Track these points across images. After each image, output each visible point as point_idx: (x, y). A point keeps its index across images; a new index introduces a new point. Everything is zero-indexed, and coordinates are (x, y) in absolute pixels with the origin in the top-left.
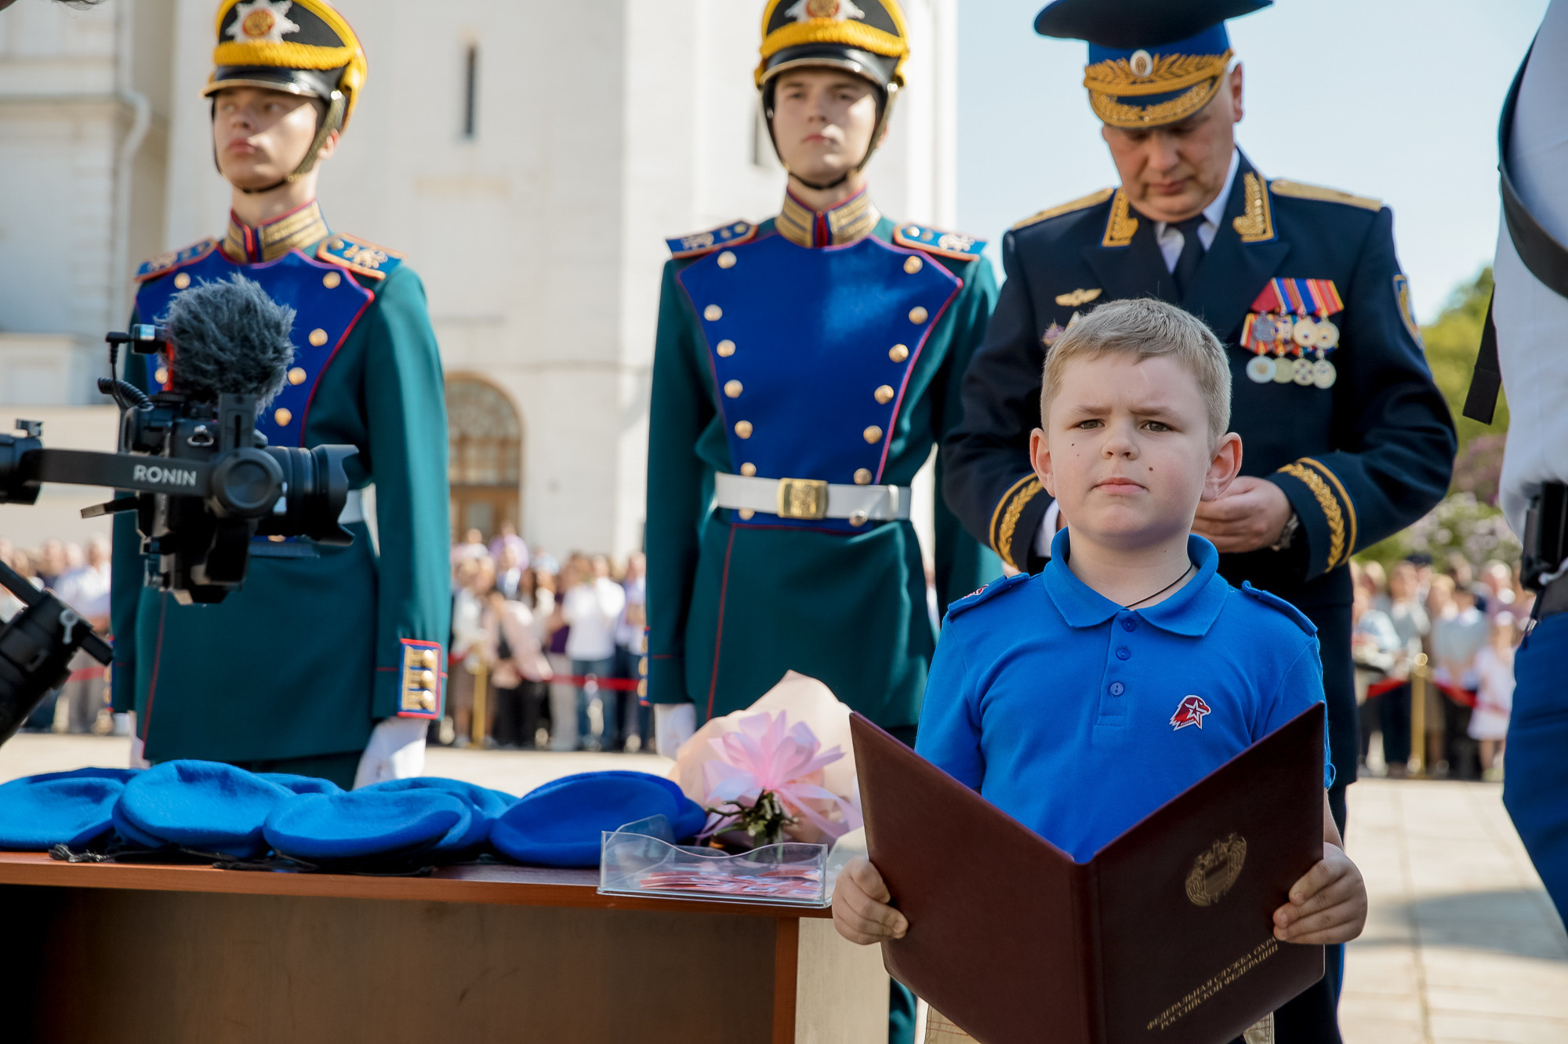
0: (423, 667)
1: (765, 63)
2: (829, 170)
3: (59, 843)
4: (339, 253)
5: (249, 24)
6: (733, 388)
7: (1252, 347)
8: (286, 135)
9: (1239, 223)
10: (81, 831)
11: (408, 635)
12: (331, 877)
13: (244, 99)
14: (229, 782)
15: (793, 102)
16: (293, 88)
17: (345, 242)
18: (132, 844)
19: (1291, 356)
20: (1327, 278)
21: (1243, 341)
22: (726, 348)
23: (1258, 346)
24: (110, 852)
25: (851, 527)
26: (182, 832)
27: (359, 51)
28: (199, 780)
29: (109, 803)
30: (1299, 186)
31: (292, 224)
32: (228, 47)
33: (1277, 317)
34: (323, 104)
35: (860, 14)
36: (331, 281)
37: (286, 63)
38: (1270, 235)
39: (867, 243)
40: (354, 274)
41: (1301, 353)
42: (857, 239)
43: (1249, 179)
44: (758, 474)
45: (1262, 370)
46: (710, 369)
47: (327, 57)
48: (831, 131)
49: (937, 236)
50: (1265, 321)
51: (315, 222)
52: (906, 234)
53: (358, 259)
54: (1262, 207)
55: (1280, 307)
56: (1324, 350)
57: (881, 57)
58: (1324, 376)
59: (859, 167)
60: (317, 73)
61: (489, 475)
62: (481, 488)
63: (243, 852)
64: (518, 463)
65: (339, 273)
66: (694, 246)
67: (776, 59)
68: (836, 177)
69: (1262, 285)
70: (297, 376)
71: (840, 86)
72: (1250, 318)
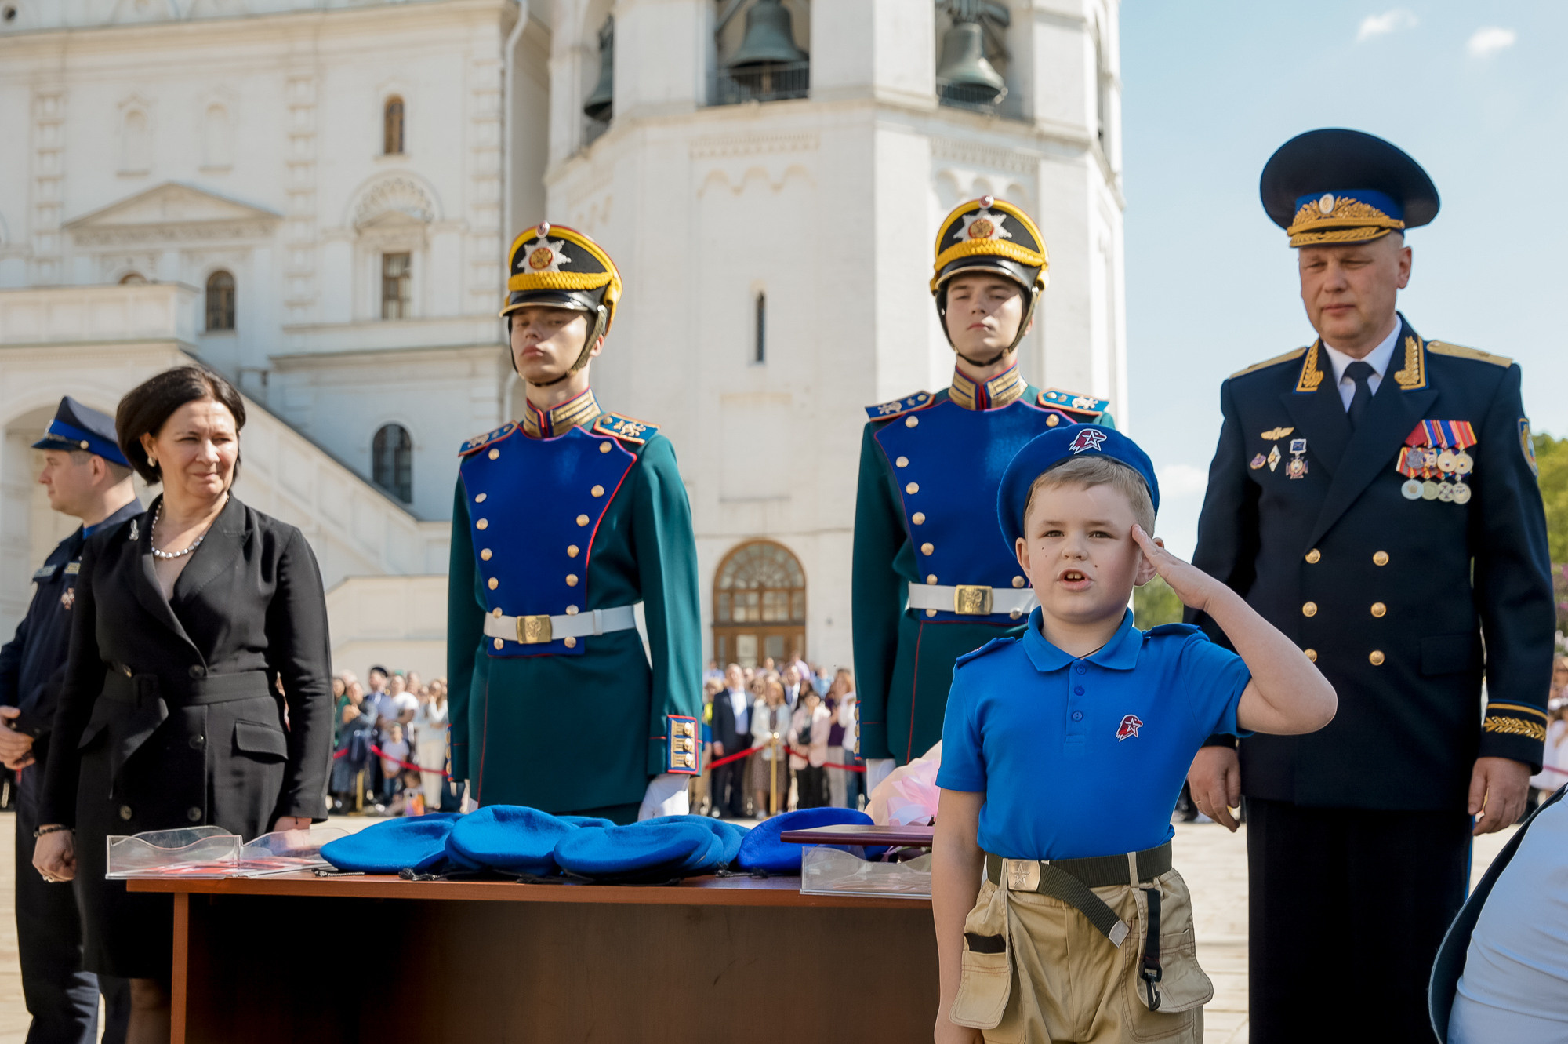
0: (686, 736)
1: (938, 274)
2: (988, 350)
3: (406, 867)
4: (610, 427)
5: (534, 260)
6: (918, 518)
7: (1405, 472)
8: (564, 340)
9: (1399, 376)
10: (424, 858)
11: (673, 712)
12: (603, 888)
13: (533, 316)
14: (532, 821)
15: (961, 302)
16: (569, 305)
17: (614, 418)
18: (460, 867)
19: (1435, 479)
20: (1464, 419)
21: (1398, 468)
22: (912, 488)
23: (1409, 472)
24: (443, 873)
25: (1011, 619)
26: (494, 857)
27: (616, 275)
28: (510, 820)
29: (445, 837)
30: (1448, 345)
31: (574, 407)
32: (518, 277)
33: (1425, 450)
34: (592, 315)
35: (1010, 235)
36: (605, 448)
37: (563, 287)
38: (1423, 384)
39: (1017, 405)
40: (621, 441)
41: (1443, 477)
42: (1010, 402)
43: (1410, 341)
44: (938, 583)
45: (1413, 490)
46: (901, 504)
47: (594, 280)
48: (988, 320)
49: (1071, 398)
50: (1415, 452)
51: (591, 404)
52: (1046, 397)
53: (624, 430)
54: (1418, 362)
55: (1427, 442)
56: (1461, 475)
57: (1025, 266)
58: (1462, 495)
59: (1011, 348)
60: (585, 292)
61: (781, 615)
62: (775, 624)
63: (541, 871)
64: (803, 605)
65: (611, 441)
66: (887, 412)
67: (945, 270)
68: (994, 356)
69: (1414, 425)
70: (583, 520)
71: (995, 287)
72: (1404, 450)
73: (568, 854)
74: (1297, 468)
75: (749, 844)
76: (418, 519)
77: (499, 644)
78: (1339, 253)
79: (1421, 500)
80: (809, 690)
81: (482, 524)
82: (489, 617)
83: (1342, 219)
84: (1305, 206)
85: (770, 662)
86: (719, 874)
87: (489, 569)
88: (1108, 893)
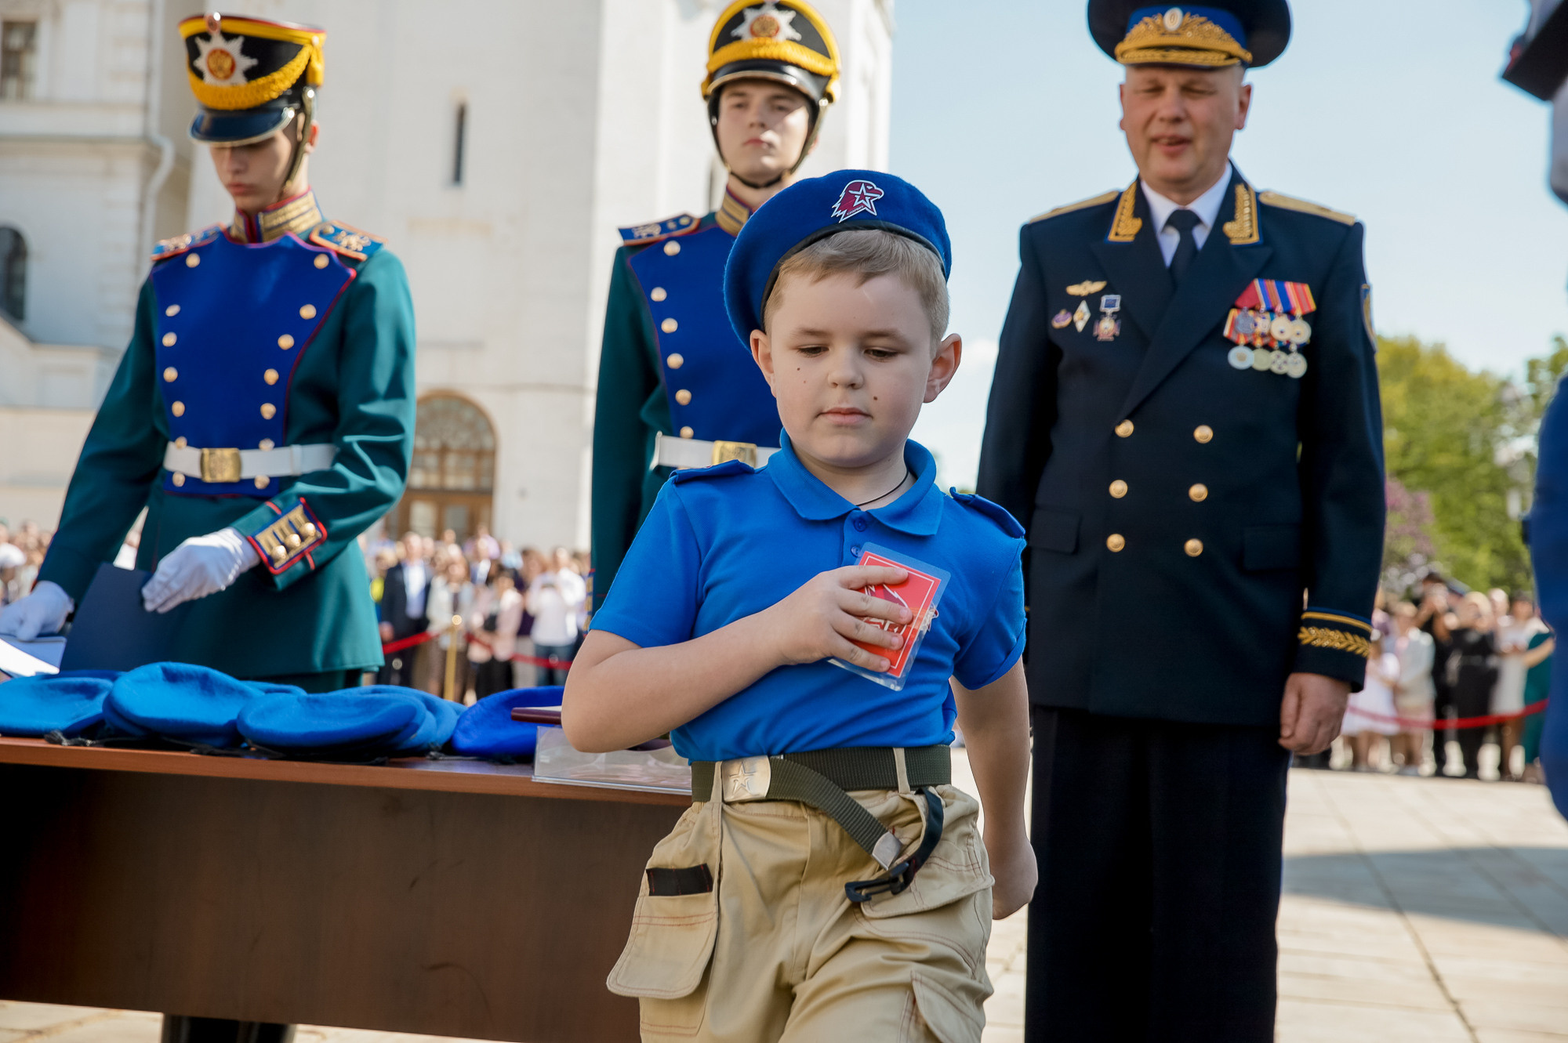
1: (711, 77)
2: (765, 171)
3: (55, 731)
4: (330, 237)
6: (675, 360)
7: (1234, 338)
9: (1229, 228)
10: (75, 721)
12: (296, 764)
14: (209, 684)
15: (737, 111)
17: (335, 228)
18: (119, 732)
19: (1268, 347)
20: (1303, 281)
21: (1226, 332)
22: (669, 326)
23: (1239, 338)
24: (99, 739)
26: (164, 723)
28: (182, 681)
29: (101, 698)
30: (1283, 198)
31: (290, 212)
33: (1257, 313)
35: (798, 36)
36: (321, 262)
38: (1256, 238)
40: (339, 255)
41: (1276, 345)
43: (1240, 189)
44: (695, 437)
45: (1242, 358)
46: (655, 344)
48: (769, 136)
50: (1246, 316)
51: (311, 209)
53: (344, 243)
54: (1250, 214)
55: (1260, 304)
56: (1297, 345)
57: (814, 75)
58: (1296, 367)
59: (793, 169)
61: (466, 482)
62: (458, 493)
63: (219, 742)
64: (492, 472)
65: (329, 255)
66: (644, 234)
67: (721, 73)
68: (772, 178)
69: (1245, 284)
70: (286, 342)
71: (778, 97)
72: (1233, 313)
73: (255, 722)
74: (1107, 328)
75: (467, 723)
76: (33, 340)
77: (179, 480)
78: (1182, 78)
79: (1251, 370)
80: (499, 569)
81: (169, 340)
82: (172, 447)
83: (1189, 38)
84: (1146, 19)
85: (450, 535)
86: (431, 756)
87: (174, 392)
88: (869, 800)
